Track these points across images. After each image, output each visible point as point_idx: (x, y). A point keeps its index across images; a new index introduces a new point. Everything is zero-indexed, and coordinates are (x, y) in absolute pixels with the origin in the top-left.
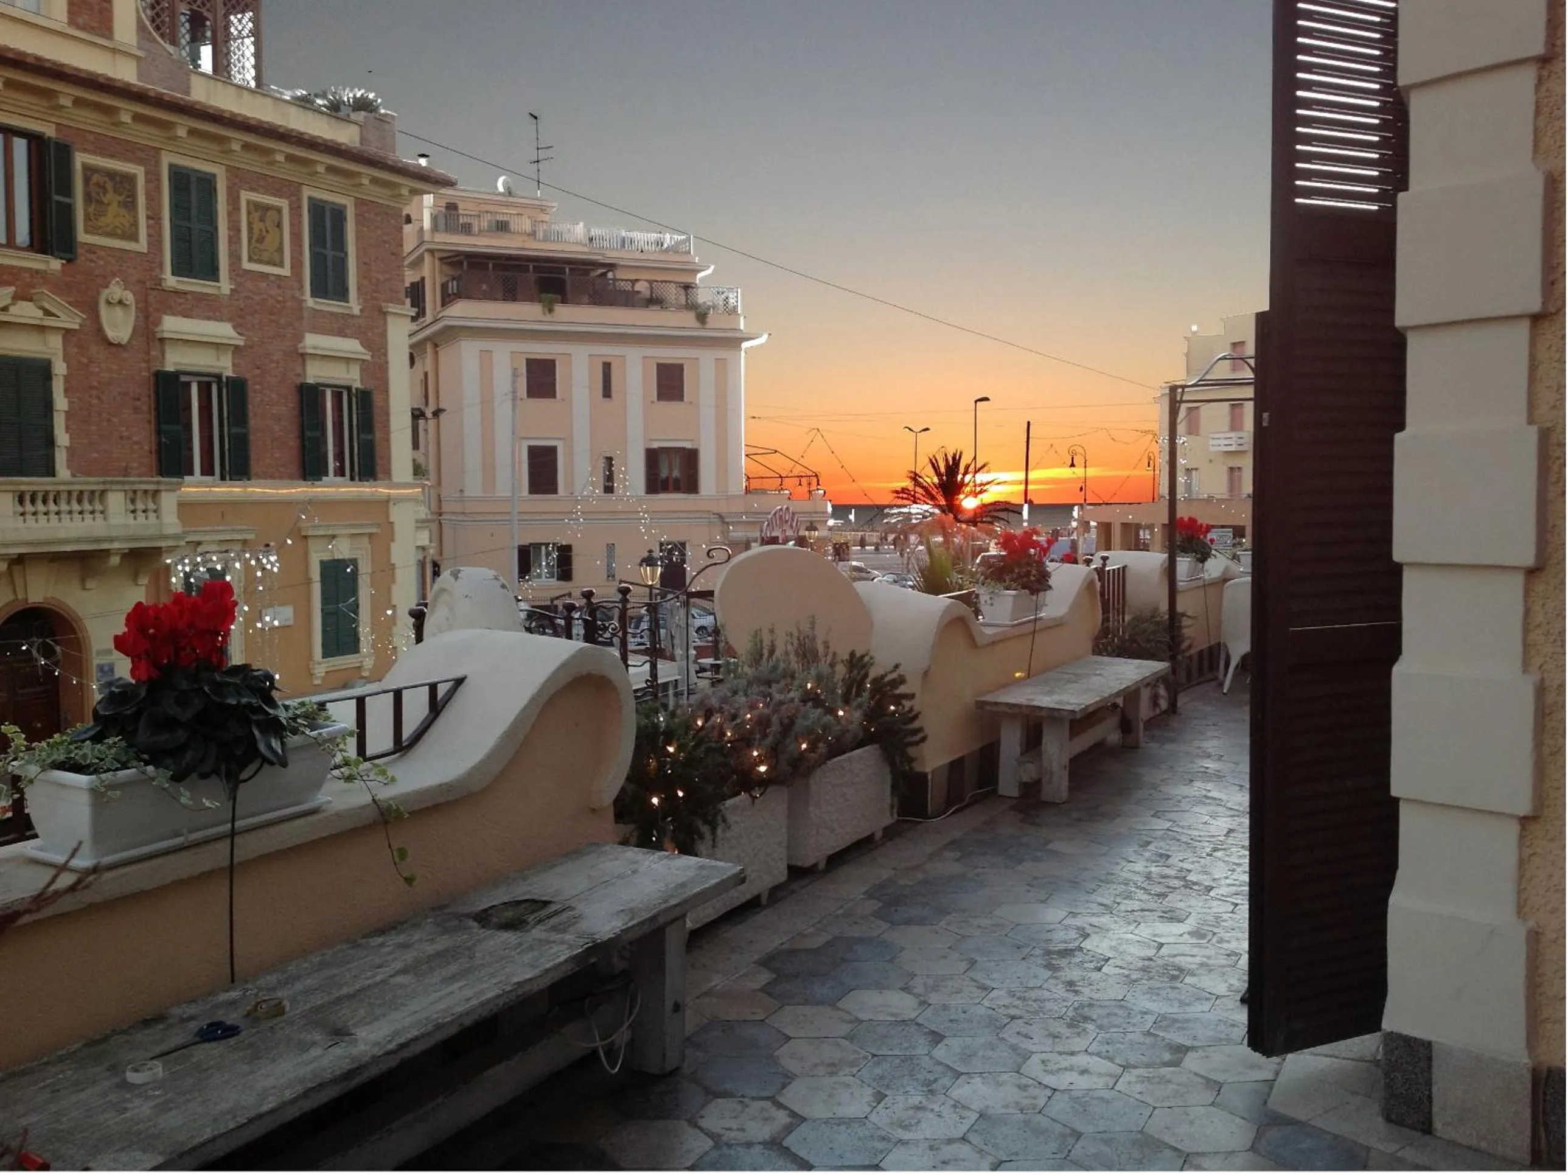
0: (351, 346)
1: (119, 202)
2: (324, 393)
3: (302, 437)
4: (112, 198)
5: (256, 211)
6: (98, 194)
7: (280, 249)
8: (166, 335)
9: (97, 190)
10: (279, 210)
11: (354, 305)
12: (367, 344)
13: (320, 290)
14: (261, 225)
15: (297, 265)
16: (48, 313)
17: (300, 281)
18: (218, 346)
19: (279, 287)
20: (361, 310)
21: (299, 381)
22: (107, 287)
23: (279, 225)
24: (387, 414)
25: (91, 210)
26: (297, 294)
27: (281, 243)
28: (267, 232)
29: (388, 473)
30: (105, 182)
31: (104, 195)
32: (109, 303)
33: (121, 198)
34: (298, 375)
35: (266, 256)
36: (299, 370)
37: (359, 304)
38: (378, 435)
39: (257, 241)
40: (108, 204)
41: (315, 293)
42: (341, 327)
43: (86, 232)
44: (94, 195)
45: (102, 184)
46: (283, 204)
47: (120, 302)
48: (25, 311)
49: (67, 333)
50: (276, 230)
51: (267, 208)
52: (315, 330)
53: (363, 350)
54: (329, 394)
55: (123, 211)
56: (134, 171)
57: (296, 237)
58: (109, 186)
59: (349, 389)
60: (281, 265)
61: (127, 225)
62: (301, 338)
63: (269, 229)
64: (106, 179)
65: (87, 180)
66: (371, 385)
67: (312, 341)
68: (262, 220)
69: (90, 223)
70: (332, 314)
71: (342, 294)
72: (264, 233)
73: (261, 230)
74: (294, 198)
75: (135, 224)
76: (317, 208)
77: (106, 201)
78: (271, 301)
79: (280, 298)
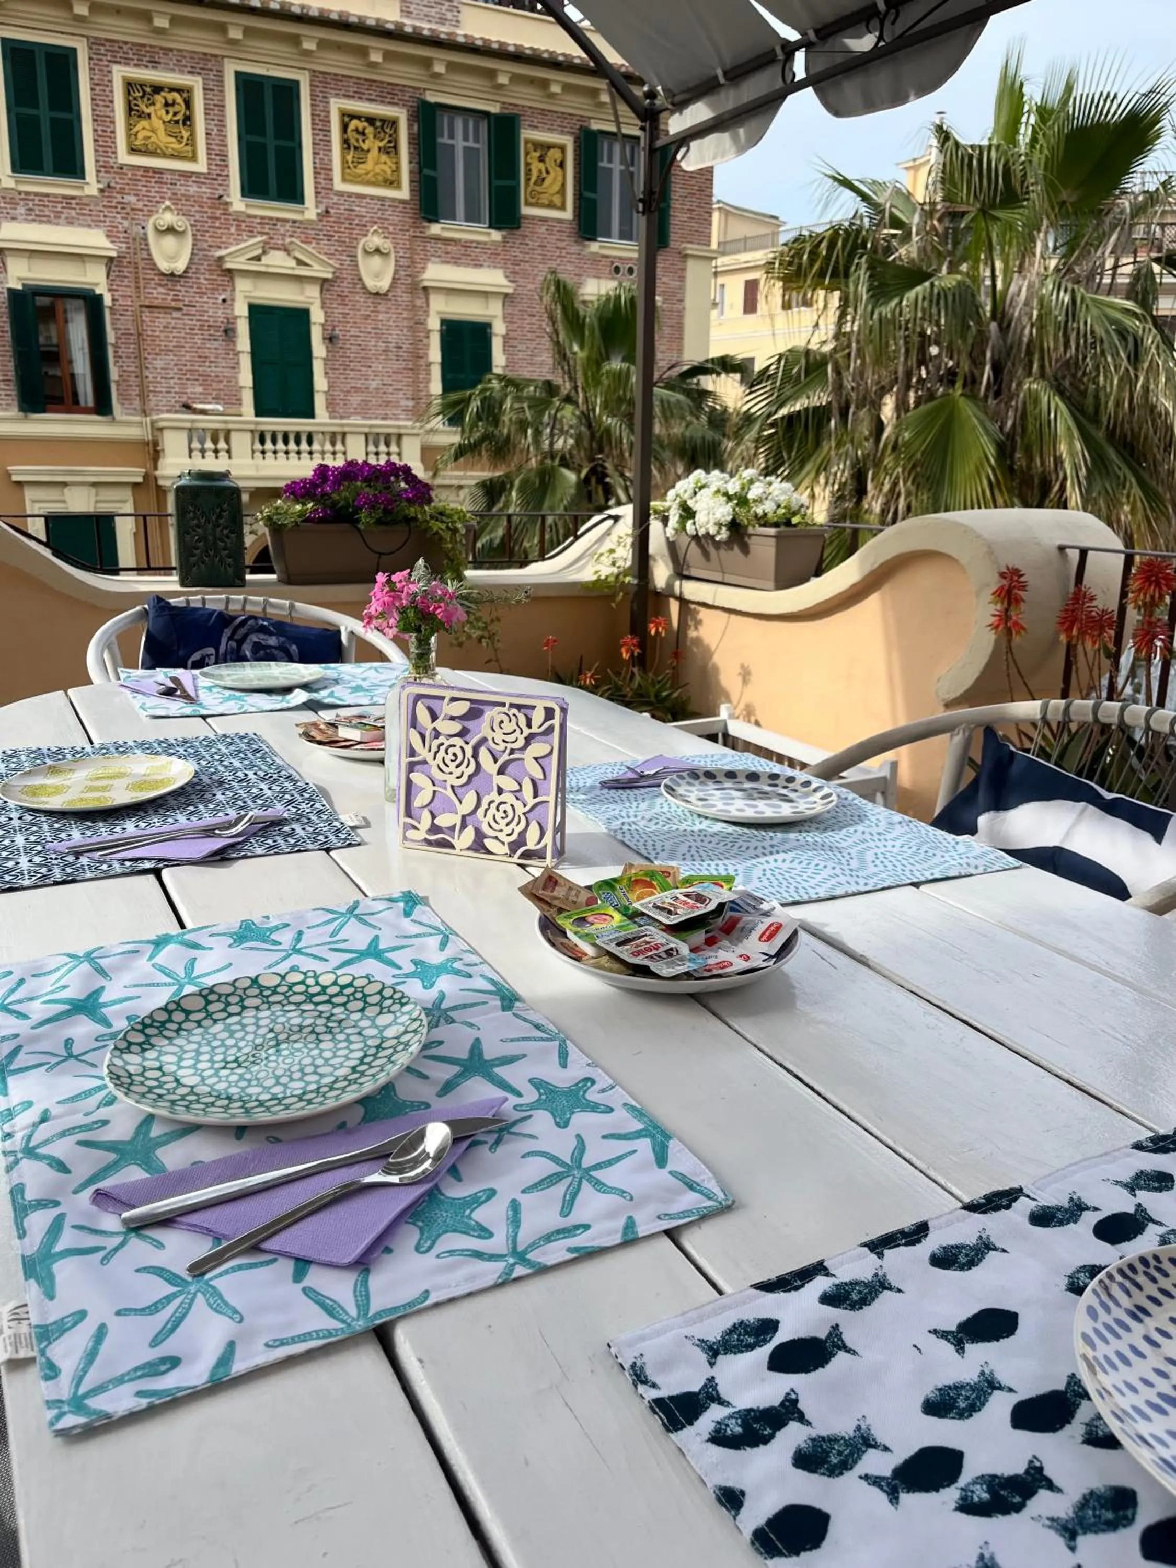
1: (380, 149)
4: (372, 144)
5: (535, 151)
6: (357, 140)
7: (562, 191)
8: (426, 284)
9: (357, 136)
10: (562, 148)
14: (541, 166)
16: (300, 262)
18: (485, 295)
19: (560, 231)
22: (366, 235)
23: (562, 165)
25: (349, 158)
27: (563, 185)
28: (548, 172)
30: (364, 128)
31: (364, 141)
32: (366, 252)
33: (381, 144)
35: (545, 199)
39: (535, 183)
40: (368, 151)
43: (344, 180)
44: (353, 142)
45: (360, 129)
47: (377, 251)
48: (277, 261)
49: (324, 283)
50: (558, 169)
51: (549, 147)
52: (600, 275)
55: (384, 158)
56: (396, 114)
58: (370, 130)
60: (562, 208)
61: (389, 172)
63: (550, 169)
64: (366, 124)
65: (345, 128)
68: (541, 159)
69: (348, 171)
70: (621, 259)
72: (544, 175)
73: (540, 171)
75: (397, 170)
77: (365, 147)
79: (560, 243)
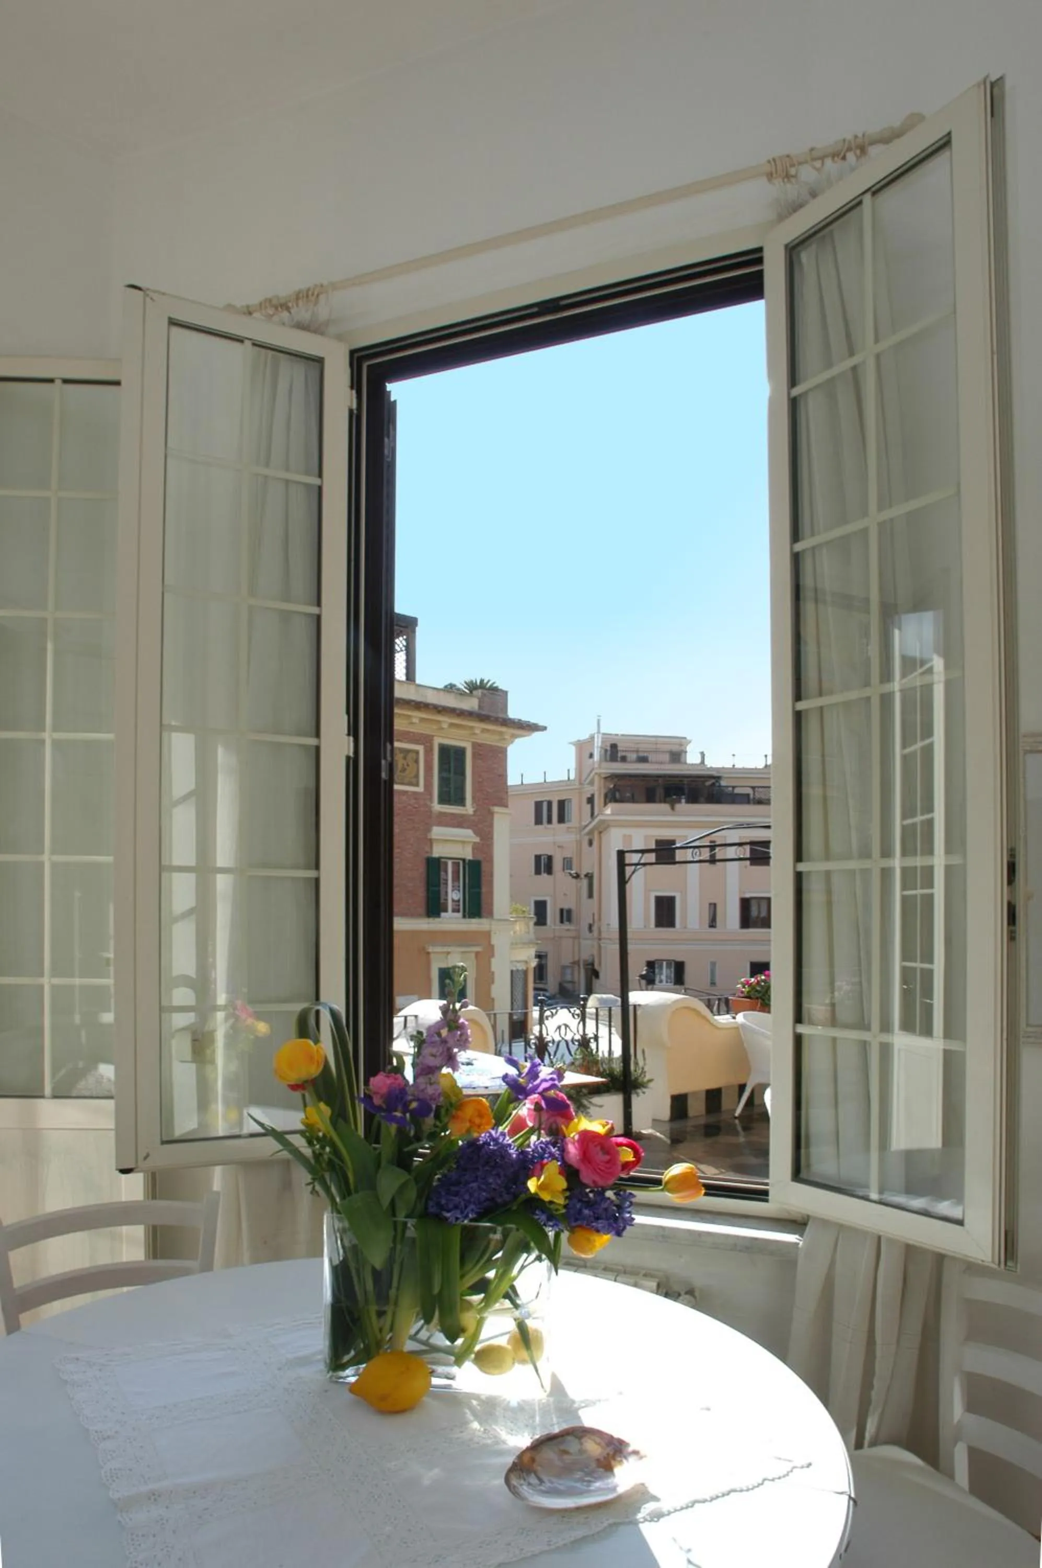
0: (468, 834)
2: (446, 864)
3: (428, 890)
5: (401, 753)
7: (417, 776)
10: (417, 752)
11: (469, 808)
12: (477, 833)
13: (444, 799)
14: (404, 761)
15: (428, 785)
17: (431, 794)
19: (416, 799)
20: (475, 812)
21: (427, 855)
23: (417, 761)
24: (491, 875)
26: (428, 803)
27: (418, 772)
28: (408, 765)
29: (490, 914)
34: (427, 852)
35: (406, 780)
36: (427, 849)
37: (473, 807)
38: (484, 890)
39: (401, 771)
41: (442, 801)
42: (459, 822)
46: (420, 748)
50: (415, 764)
51: (408, 750)
52: (440, 824)
53: (474, 835)
54: (450, 863)
57: (429, 768)
59: (464, 860)
60: (417, 785)
62: (429, 830)
63: (410, 763)
66: (479, 858)
67: (437, 832)
68: (404, 758)
70: (452, 814)
71: (461, 801)
72: (406, 766)
73: (403, 765)
74: (428, 744)
76: (444, 750)
78: (409, 807)
79: (416, 806)
